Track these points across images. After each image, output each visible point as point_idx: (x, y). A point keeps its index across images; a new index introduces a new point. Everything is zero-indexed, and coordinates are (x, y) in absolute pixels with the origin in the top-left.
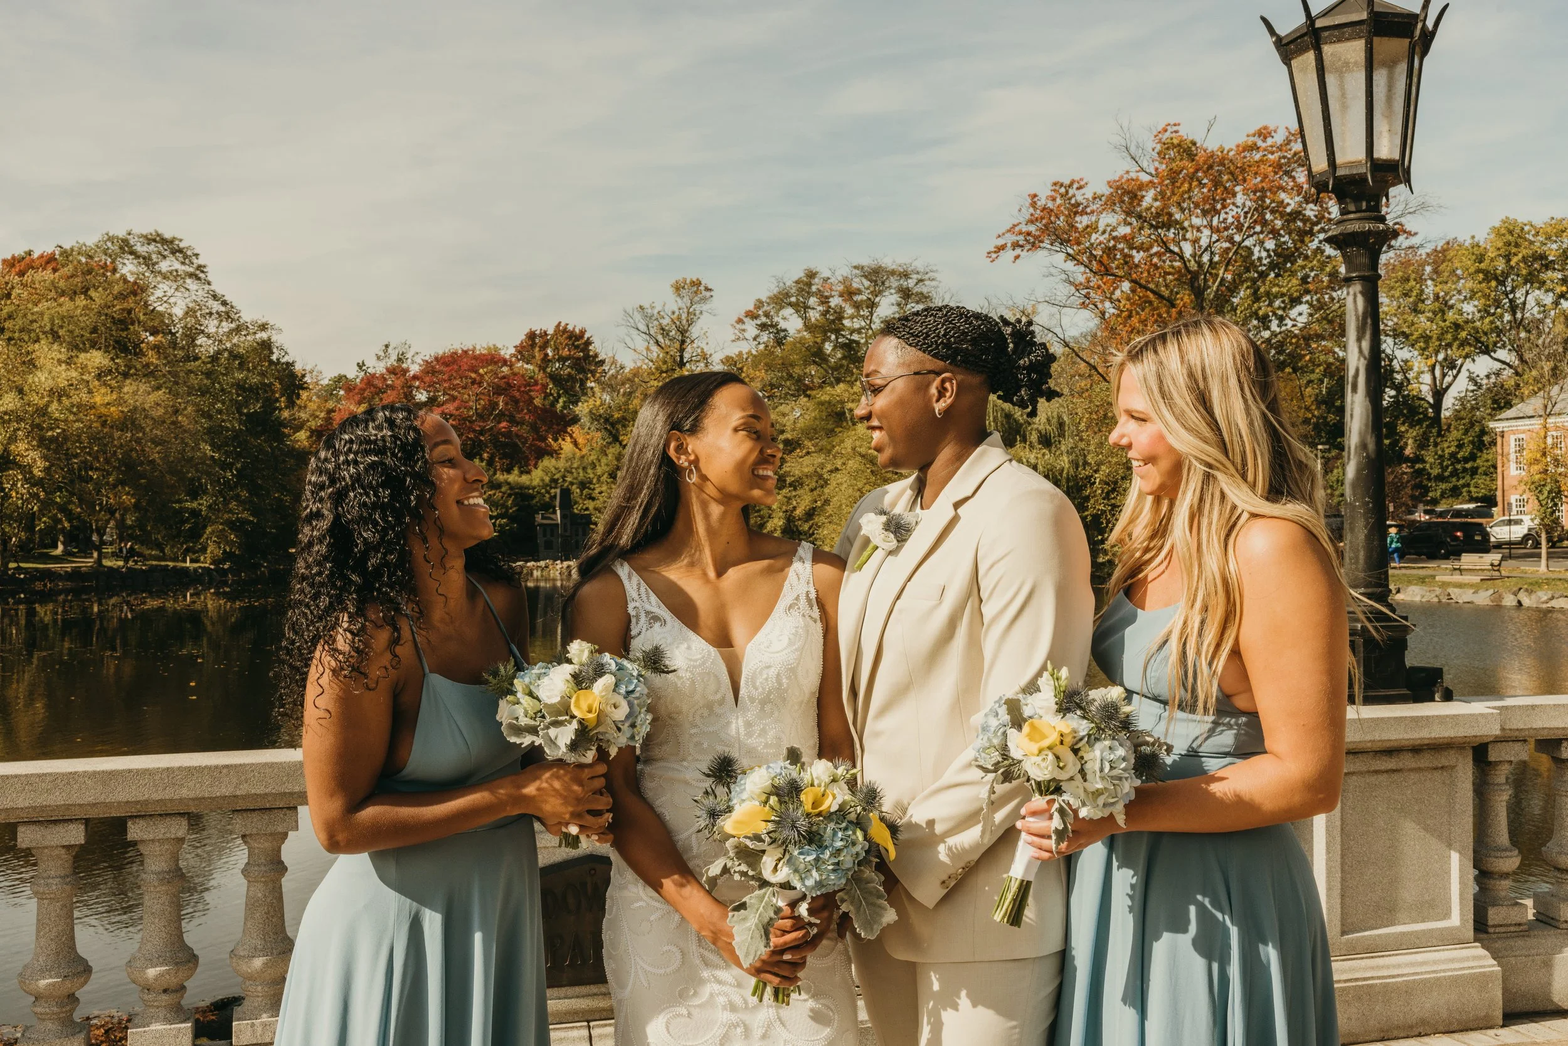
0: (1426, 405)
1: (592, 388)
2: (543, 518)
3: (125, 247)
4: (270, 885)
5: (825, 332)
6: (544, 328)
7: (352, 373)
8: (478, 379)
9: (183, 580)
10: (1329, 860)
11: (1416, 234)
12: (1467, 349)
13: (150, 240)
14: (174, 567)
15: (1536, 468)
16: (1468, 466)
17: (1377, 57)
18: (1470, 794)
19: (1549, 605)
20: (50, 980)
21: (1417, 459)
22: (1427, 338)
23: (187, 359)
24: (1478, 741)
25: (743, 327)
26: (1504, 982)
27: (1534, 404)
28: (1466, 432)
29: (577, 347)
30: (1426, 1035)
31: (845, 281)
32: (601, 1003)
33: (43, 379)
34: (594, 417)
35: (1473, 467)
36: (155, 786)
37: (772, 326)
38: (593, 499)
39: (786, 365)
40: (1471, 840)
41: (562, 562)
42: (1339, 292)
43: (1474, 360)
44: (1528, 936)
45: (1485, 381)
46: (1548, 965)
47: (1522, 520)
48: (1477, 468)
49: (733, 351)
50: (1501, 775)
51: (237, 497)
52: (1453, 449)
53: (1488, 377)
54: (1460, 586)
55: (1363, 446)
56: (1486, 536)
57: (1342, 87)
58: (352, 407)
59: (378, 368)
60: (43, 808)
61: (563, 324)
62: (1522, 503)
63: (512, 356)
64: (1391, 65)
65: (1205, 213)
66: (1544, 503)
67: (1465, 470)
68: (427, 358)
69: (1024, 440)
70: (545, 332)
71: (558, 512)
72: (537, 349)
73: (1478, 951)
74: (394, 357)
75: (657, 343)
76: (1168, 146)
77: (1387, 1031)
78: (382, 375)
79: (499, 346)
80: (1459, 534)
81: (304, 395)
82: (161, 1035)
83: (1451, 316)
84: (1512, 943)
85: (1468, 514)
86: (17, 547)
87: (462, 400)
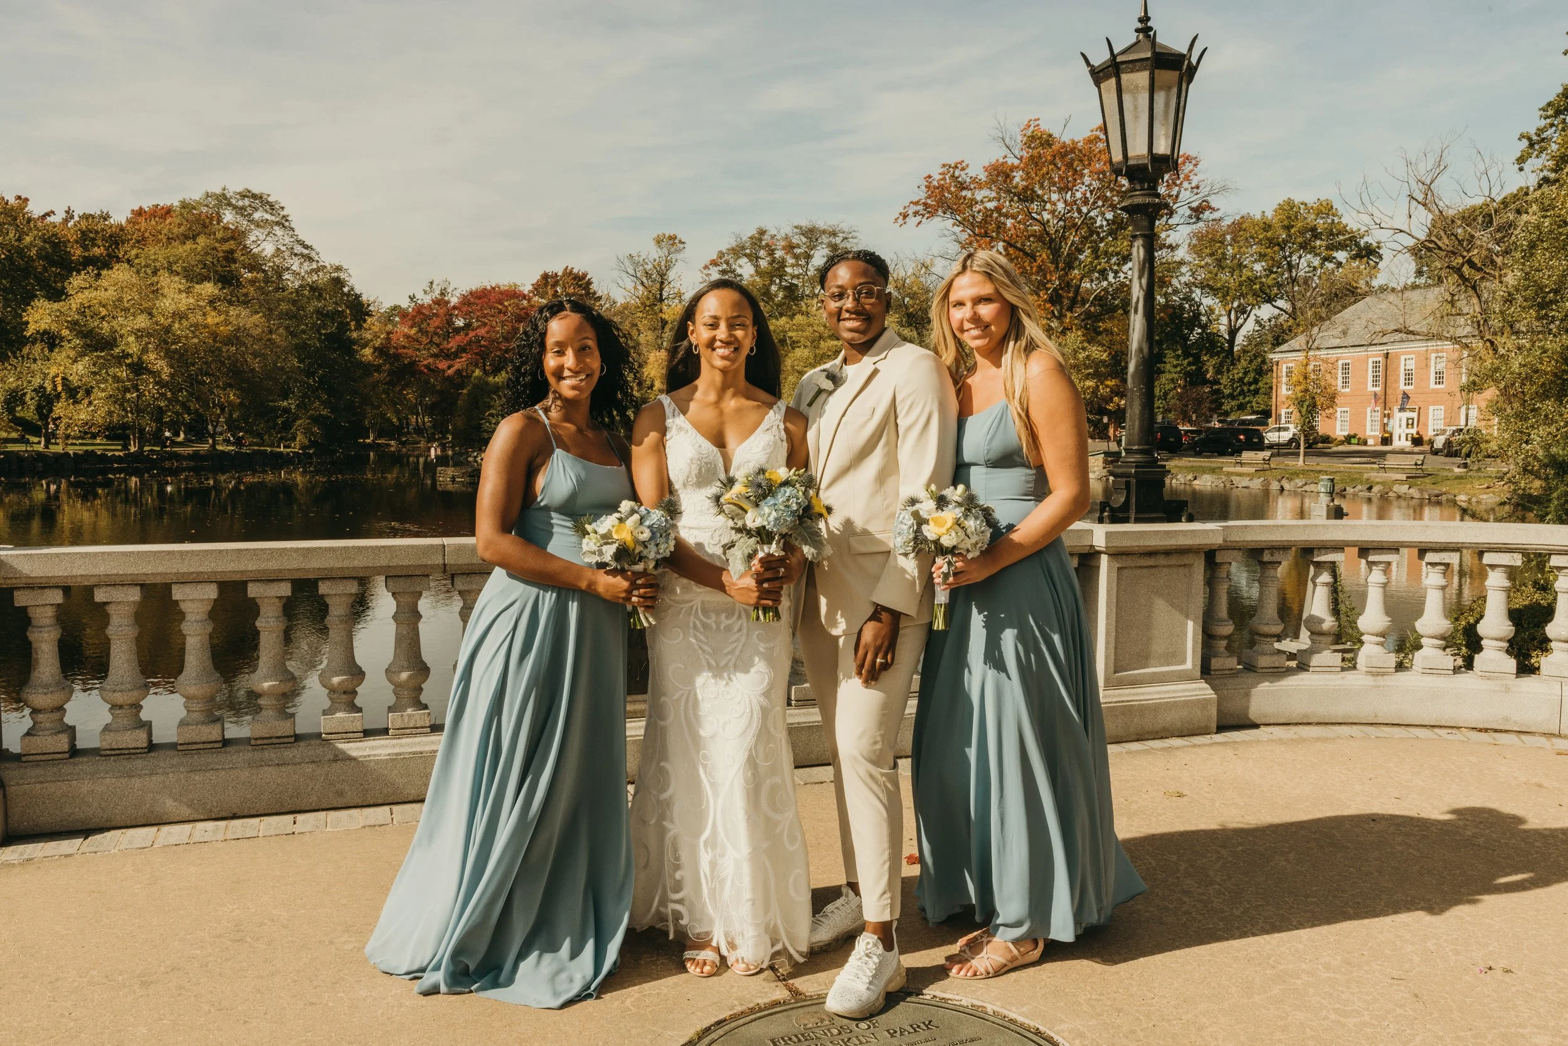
0: (1223, 341)
3: (223, 200)
4: (412, 626)
5: (772, 277)
6: (555, 271)
7: (405, 304)
8: (503, 309)
9: (278, 462)
10: (1107, 624)
11: (1218, 209)
12: (1255, 299)
13: (243, 196)
14: (271, 451)
15: (1299, 388)
16: (1252, 388)
17: (1156, 84)
18: (1202, 583)
19: (1303, 489)
21: (1215, 381)
22: (1226, 290)
23: (277, 289)
24: (1209, 548)
25: (709, 272)
26: (1218, 705)
27: (1300, 341)
28: (1251, 361)
29: (580, 286)
30: (1166, 738)
31: (787, 238)
33: (167, 305)
35: (1255, 389)
40: (1202, 614)
42: (1160, 253)
43: (1260, 307)
44: (1234, 677)
45: (1267, 324)
46: (1248, 695)
47: (1288, 428)
48: (1259, 389)
51: (319, 398)
52: (1240, 375)
53: (1270, 320)
54: (1240, 475)
55: (1140, 350)
56: (1261, 438)
57: (1134, 103)
58: (406, 330)
59: (427, 300)
61: (569, 268)
62: (1289, 414)
63: (530, 292)
64: (1166, 88)
65: (1060, 190)
66: (1304, 414)
67: (1249, 391)
68: (464, 293)
70: (556, 274)
72: (549, 287)
73: (1203, 685)
74: (437, 292)
75: (642, 283)
76: (1033, 138)
77: (1141, 735)
78: (430, 306)
79: (518, 283)
80: (1242, 437)
81: (369, 320)
82: (343, 720)
83: (1246, 273)
84: (1226, 681)
85: (1251, 422)
86: (149, 434)
87: (491, 326)
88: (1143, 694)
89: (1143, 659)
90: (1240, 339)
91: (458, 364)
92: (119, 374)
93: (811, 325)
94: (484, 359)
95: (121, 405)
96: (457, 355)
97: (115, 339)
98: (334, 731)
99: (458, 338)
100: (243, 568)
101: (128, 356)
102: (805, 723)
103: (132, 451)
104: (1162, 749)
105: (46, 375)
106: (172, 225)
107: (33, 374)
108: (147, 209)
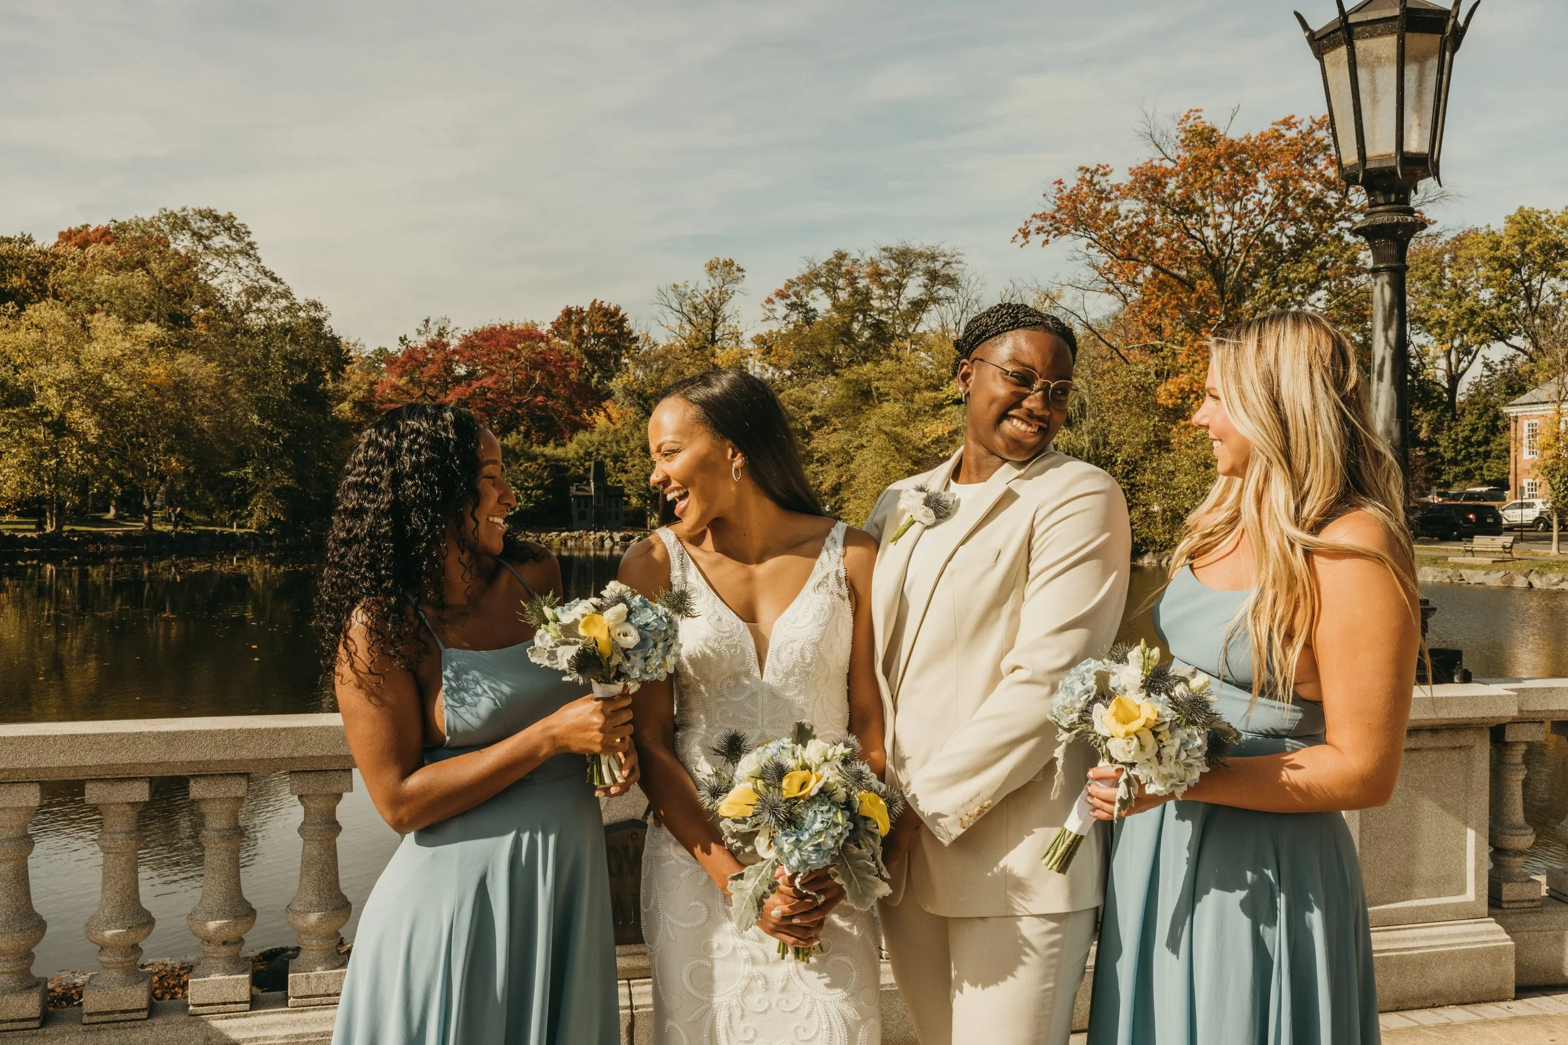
0: (1441, 390)
1: (626, 364)
2: (578, 490)
4: (325, 844)
5: (853, 312)
6: (580, 306)
7: (393, 346)
8: (516, 354)
9: (231, 545)
11: (1435, 222)
12: (1483, 335)
13: (203, 217)
14: (221, 532)
15: (1548, 453)
16: (1481, 450)
17: (1407, 56)
18: (1487, 773)
19: (1559, 587)
20: (116, 931)
21: (1431, 443)
22: (1442, 324)
23: (237, 331)
24: (1495, 722)
25: (774, 306)
26: (1516, 955)
27: (1547, 391)
28: (1480, 417)
29: (611, 324)
30: (1440, 1006)
31: (872, 263)
32: (642, 962)
33: (98, 349)
34: (628, 392)
35: (1486, 451)
36: (216, 746)
37: (801, 306)
38: (626, 472)
39: (816, 343)
40: (1487, 817)
41: (595, 532)
43: (1489, 346)
44: (1541, 912)
45: (1499, 367)
47: (1533, 504)
48: (1490, 452)
49: (763, 330)
50: (1517, 755)
51: (282, 466)
52: (1467, 433)
53: (1502, 363)
54: (1472, 567)
56: (1498, 518)
57: (1373, 81)
58: (393, 380)
59: (420, 342)
60: (110, 766)
61: (598, 302)
62: (1534, 486)
63: (549, 332)
64: (1421, 59)
65: (1226, 200)
66: (1556, 487)
67: (1478, 454)
68: (466, 333)
70: (581, 310)
71: (592, 484)
72: (573, 326)
73: (1493, 925)
74: (434, 332)
75: (690, 321)
76: (1192, 133)
77: (1402, 1002)
78: (423, 350)
79: (537, 322)
80: (1471, 516)
81: (348, 368)
82: (220, 985)
83: (1468, 302)
84: (1525, 918)
85: (1481, 496)
86: (71, 510)
87: (500, 375)
88: (1404, 940)
89: (1402, 887)
90: (1463, 387)
92: (35, 435)
93: (901, 372)
94: (489, 415)
95: (36, 474)
97: (33, 394)
98: (207, 1001)
99: (458, 389)
100: (78, 763)
101: (48, 413)
103: (48, 531)
104: (1438, 1027)
108: (77, 231)
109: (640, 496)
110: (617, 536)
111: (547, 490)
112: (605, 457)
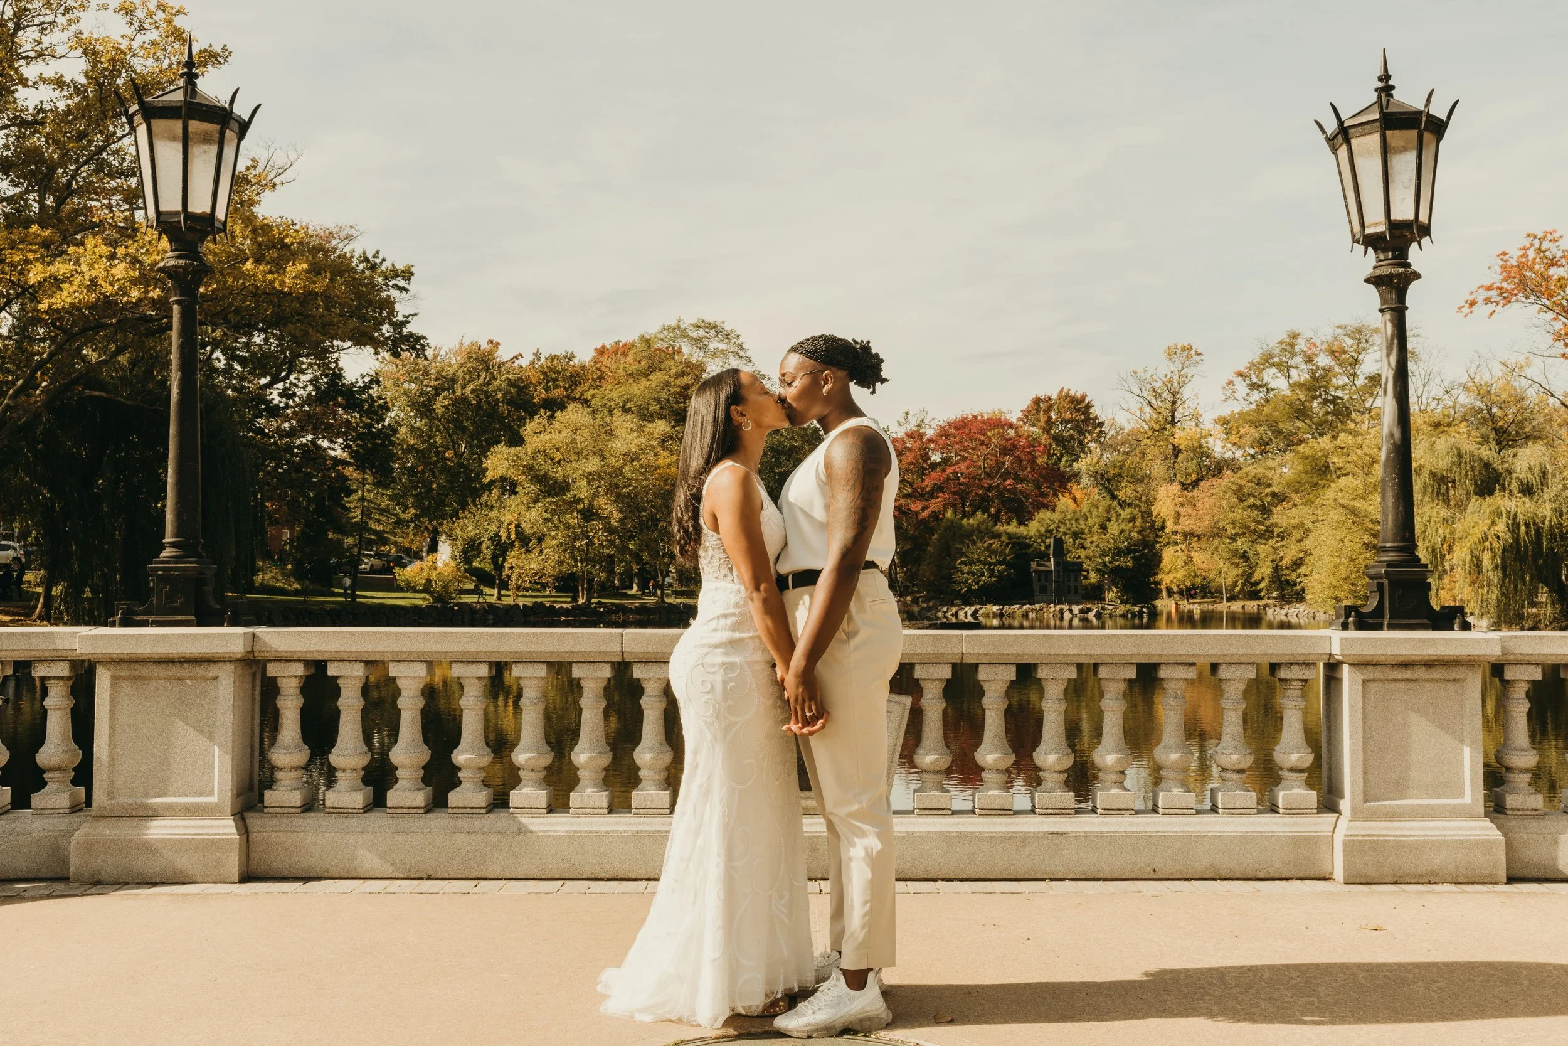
1: (1090, 447)
2: (1038, 565)
3: (678, 330)
5: (1309, 389)
6: (1048, 394)
8: (986, 440)
13: (698, 327)
17: (1389, 145)
25: (1234, 387)
26: (1506, 849)
29: (1078, 410)
30: (1435, 883)
31: (1328, 340)
33: (619, 445)
34: (1092, 473)
37: (1261, 385)
38: (1085, 549)
41: (1055, 605)
44: (1542, 819)
46: (1554, 840)
49: (1228, 409)
50: (1518, 690)
59: (901, 432)
61: (1065, 390)
63: (1019, 419)
64: (1402, 151)
68: (941, 423)
69: (1503, 489)
70: (1050, 399)
71: (1052, 559)
72: (1042, 413)
73: (1487, 823)
74: (913, 423)
75: (1150, 404)
77: (1400, 877)
78: (902, 439)
79: (1004, 410)
82: (530, 796)
84: (1526, 822)
86: (598, 585)
87: (971, 460)
88: (1402, 829)
89: (1400, 788)
91: (934, 505)
92: (570, 521)
93: (1359, 446)
94: (962, 498)
95: (571, 553)
96: (932, 495)
97: (568, 485)
98: (521, 806)
99: (934, 475)
101: (579, 501)
102: (988, 833)
103: (580, 603)
105: (501, 523)
106: (629, 363)
107: (490, 521)
108: (609, 347)
109: (1098, 570)
110: (1076, 609)
111: (1009, 565)
112: (1065, 534)
